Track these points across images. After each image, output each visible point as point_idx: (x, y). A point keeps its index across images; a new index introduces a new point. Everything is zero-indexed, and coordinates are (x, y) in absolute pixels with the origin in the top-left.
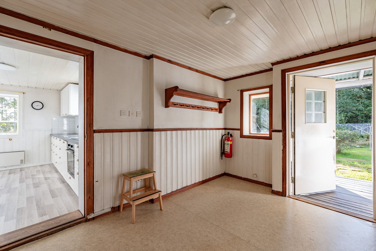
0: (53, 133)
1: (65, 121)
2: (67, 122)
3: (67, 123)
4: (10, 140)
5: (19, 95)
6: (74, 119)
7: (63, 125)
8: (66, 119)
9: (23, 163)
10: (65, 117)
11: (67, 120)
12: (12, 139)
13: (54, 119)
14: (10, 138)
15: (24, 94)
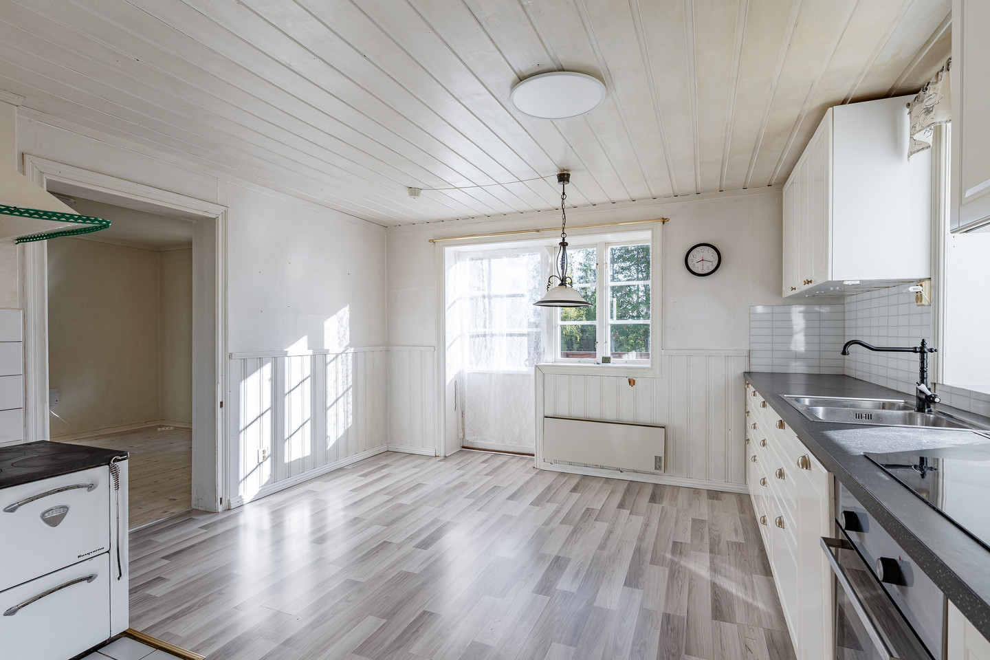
0: (754, 369)
1: (798, 318)
2: (807, 320)
3: (807, 328)
4: (630, 382)
5: (653, 229)
6: (839, 308)
7: (789, 333)
8: (802, 308)
9: (660, 467)
10: (798, 299)
11: (804, 312)
12: (634, 381)
13: (760, 309)
14: (631, 376)
15: (664, 222)
